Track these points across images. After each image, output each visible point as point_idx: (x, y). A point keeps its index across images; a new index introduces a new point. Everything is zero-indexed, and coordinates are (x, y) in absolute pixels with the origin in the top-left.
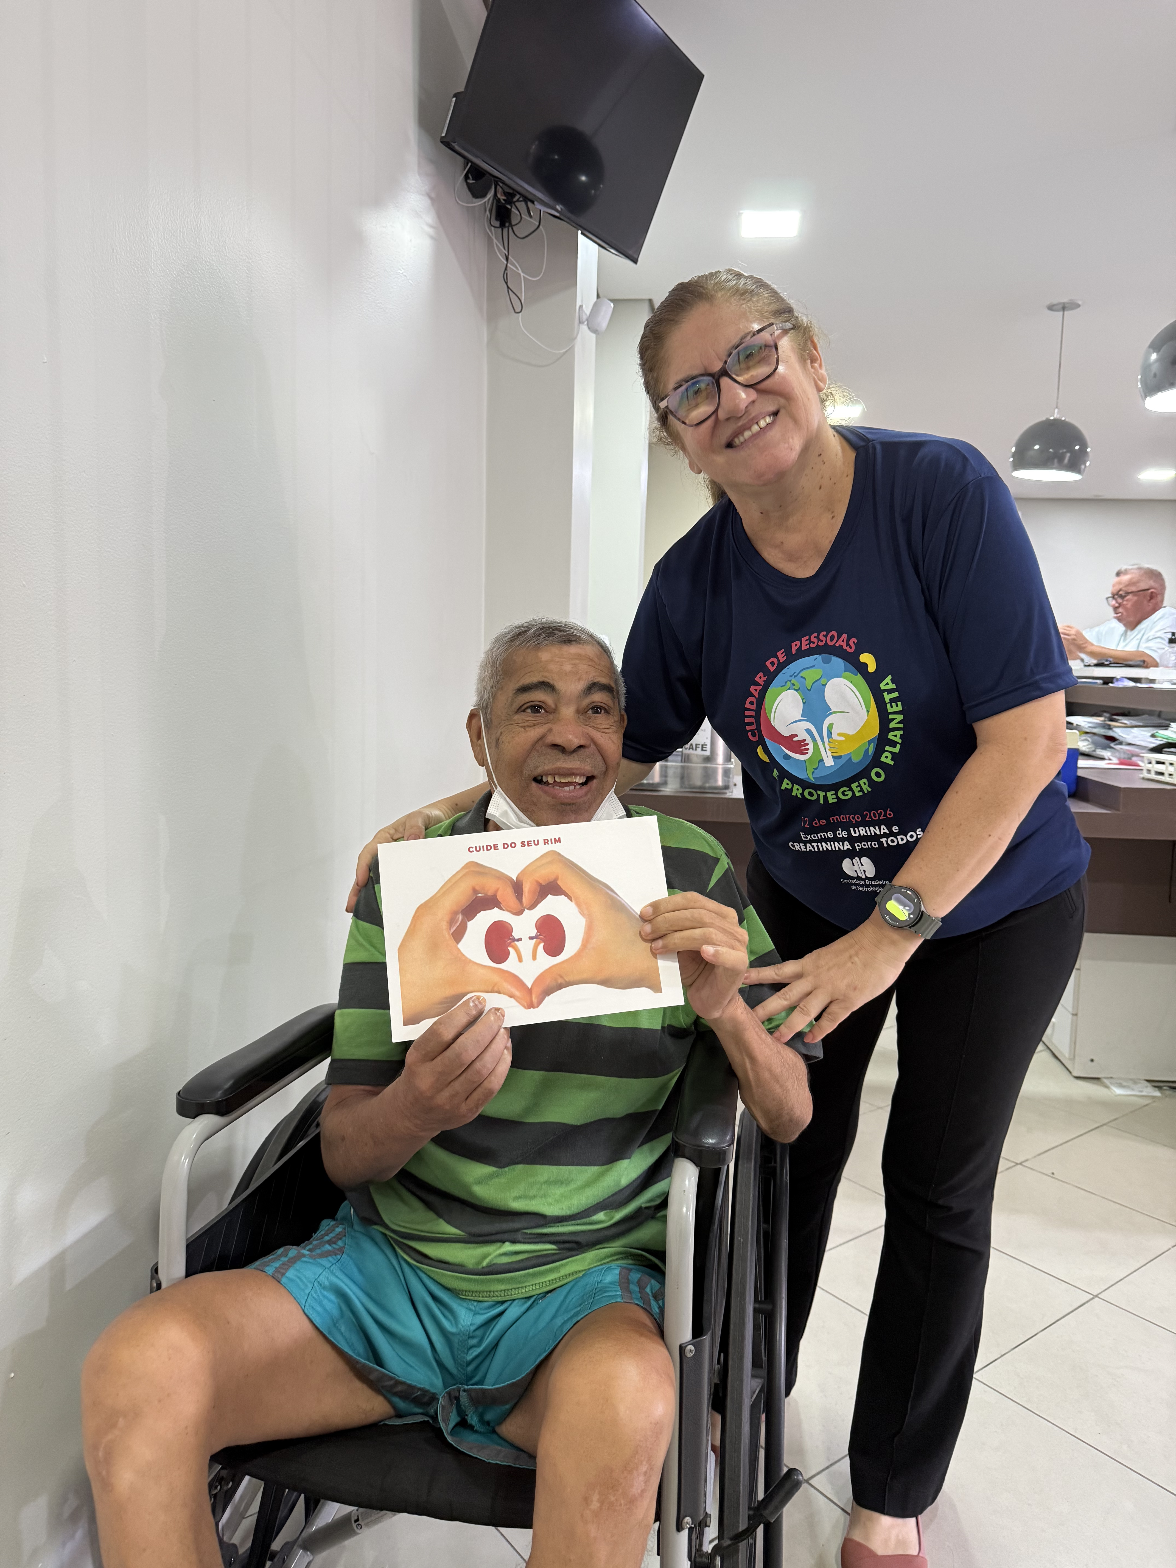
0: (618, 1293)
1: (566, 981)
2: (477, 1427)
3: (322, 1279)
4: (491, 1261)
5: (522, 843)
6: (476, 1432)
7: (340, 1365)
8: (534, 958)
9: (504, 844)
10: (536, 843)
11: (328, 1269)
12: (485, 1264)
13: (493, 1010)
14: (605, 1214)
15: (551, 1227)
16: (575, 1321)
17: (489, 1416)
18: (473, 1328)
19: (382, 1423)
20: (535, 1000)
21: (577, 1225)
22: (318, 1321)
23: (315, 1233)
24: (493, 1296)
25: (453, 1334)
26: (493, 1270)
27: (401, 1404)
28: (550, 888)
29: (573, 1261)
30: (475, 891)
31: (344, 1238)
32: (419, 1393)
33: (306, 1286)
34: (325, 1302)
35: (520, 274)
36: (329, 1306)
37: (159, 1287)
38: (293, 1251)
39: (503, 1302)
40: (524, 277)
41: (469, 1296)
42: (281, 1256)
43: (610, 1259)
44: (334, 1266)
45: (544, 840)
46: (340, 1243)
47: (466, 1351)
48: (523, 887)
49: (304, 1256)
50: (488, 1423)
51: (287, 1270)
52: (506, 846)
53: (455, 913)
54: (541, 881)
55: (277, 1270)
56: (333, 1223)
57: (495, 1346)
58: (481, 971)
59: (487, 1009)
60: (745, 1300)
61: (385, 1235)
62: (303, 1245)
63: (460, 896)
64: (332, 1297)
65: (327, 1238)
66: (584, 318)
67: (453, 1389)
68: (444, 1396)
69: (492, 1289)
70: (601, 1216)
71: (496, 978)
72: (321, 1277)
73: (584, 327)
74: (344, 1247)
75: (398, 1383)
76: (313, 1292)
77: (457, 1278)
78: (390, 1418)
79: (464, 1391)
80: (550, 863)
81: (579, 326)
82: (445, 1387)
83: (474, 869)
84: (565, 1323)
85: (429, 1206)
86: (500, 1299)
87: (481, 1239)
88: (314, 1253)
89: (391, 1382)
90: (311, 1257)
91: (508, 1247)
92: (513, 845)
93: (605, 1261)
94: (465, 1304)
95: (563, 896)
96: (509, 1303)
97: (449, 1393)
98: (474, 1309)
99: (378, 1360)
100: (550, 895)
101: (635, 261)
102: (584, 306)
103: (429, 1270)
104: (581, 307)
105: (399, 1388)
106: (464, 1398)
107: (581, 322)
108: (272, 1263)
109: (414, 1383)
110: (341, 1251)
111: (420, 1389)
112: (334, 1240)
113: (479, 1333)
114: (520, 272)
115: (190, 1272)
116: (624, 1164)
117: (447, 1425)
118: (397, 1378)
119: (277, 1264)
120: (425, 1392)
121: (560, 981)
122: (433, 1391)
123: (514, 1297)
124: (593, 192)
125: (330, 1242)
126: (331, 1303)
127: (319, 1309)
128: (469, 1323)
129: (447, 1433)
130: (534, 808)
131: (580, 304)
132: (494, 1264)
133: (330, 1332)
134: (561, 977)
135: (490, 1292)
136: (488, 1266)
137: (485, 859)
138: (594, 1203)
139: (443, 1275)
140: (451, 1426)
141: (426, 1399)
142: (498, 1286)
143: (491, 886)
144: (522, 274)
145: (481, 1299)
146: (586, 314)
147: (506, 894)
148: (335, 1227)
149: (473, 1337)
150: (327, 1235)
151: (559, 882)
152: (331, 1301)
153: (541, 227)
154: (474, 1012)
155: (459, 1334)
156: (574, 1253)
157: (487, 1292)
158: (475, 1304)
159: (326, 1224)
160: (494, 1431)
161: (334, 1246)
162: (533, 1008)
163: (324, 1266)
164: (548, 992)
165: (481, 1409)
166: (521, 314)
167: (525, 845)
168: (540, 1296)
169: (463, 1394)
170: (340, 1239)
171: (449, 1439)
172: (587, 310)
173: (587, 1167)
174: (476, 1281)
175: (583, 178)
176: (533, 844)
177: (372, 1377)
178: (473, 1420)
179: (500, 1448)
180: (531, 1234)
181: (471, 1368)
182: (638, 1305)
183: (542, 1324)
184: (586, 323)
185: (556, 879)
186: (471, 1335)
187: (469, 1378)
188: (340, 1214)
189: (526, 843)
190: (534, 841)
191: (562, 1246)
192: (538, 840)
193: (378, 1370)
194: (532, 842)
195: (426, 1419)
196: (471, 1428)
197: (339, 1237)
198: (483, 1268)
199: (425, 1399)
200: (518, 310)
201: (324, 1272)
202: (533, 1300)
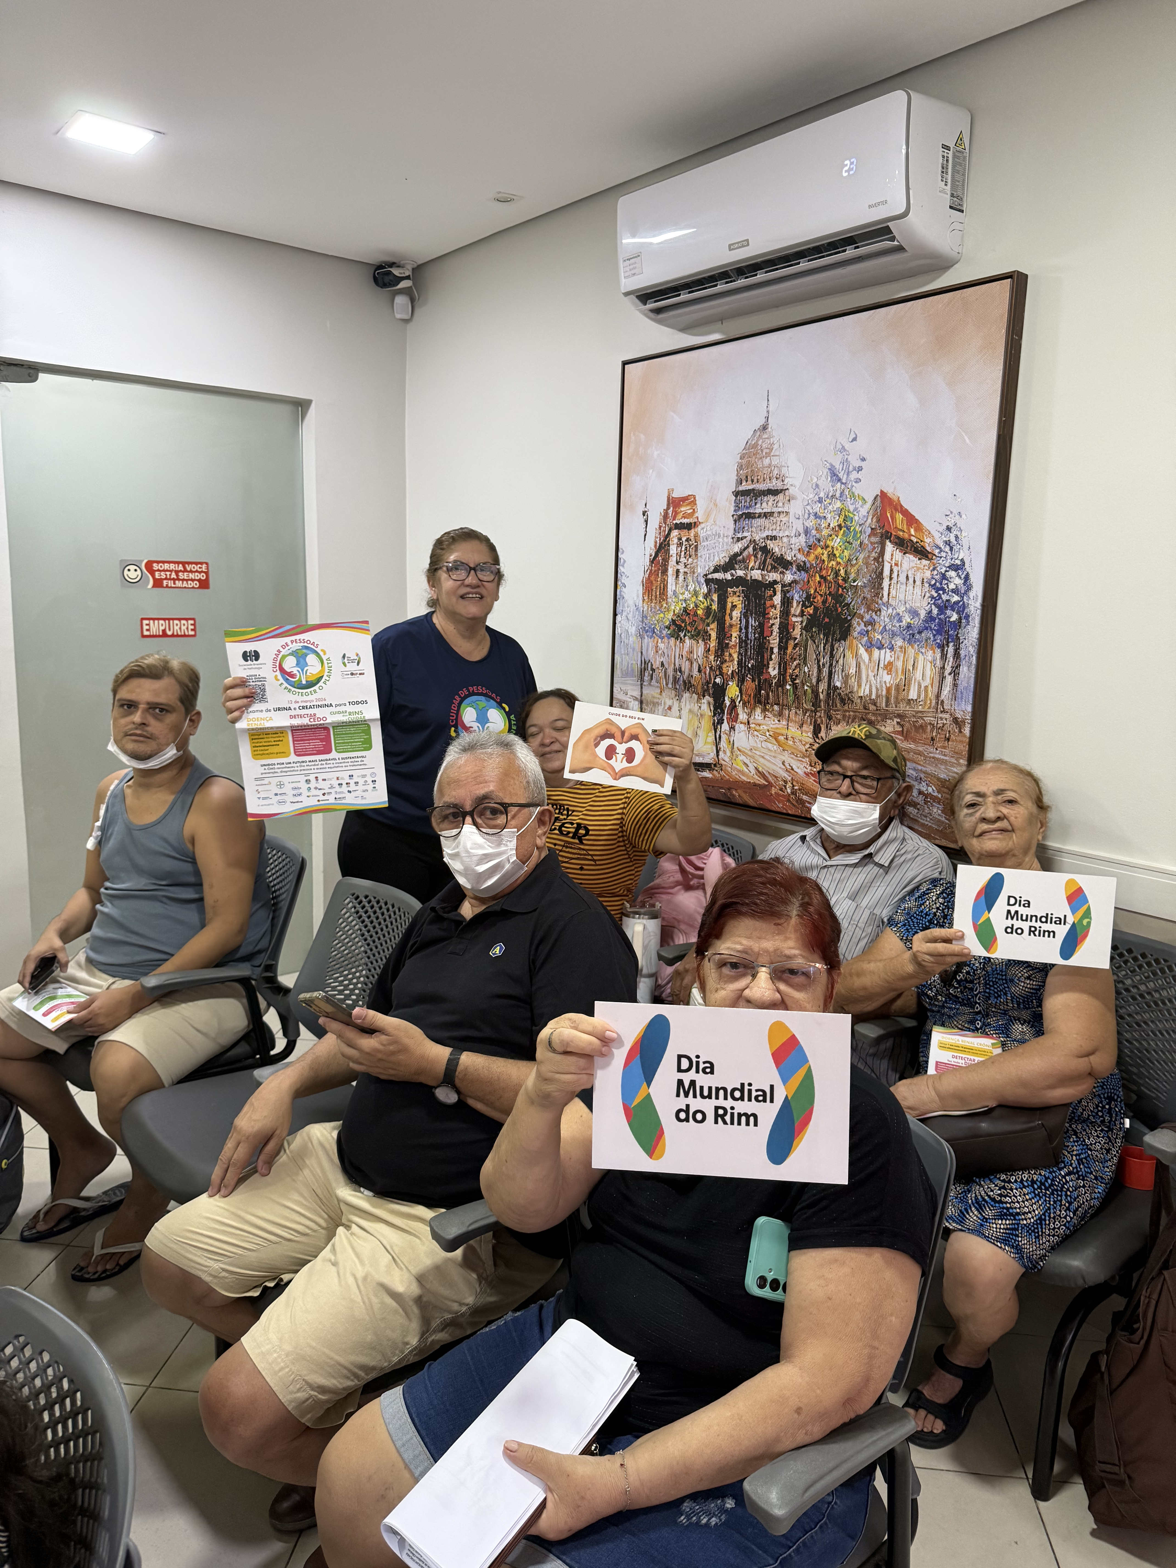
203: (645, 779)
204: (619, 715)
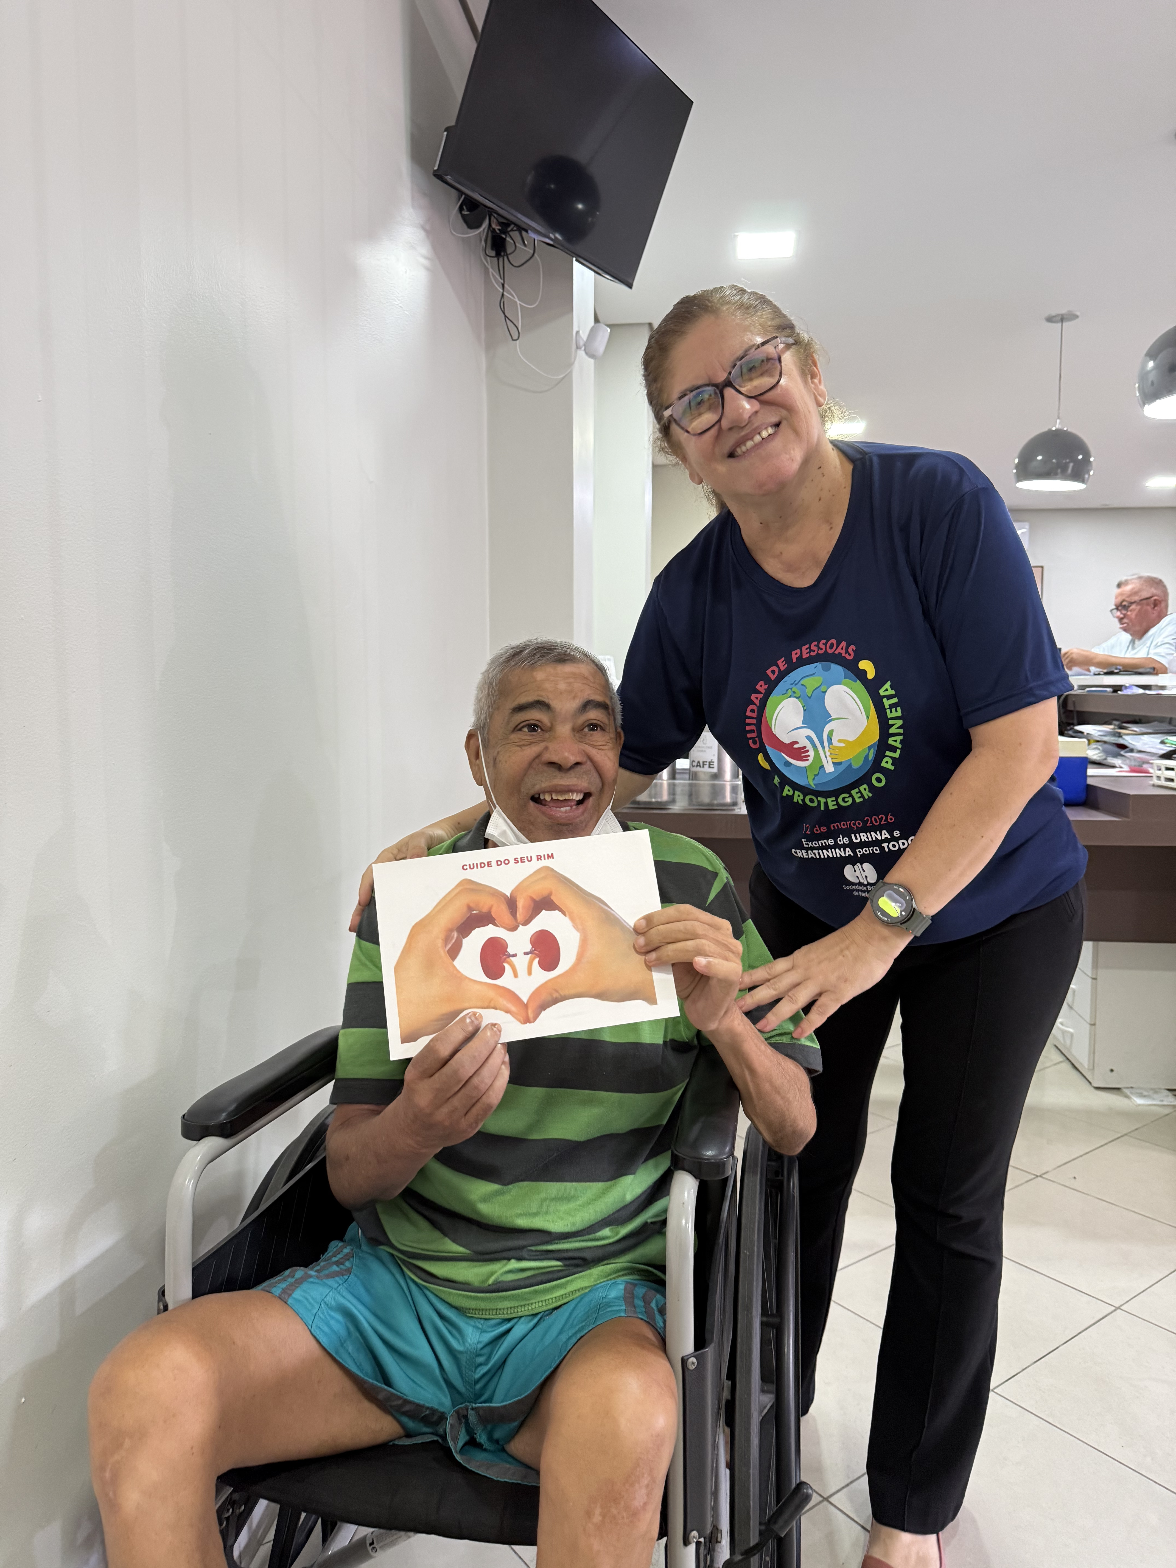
0: (622, 1308)
1: (561, 995)
2: (487, 1445)
3: (329, 1299)
4: (496, 1279)
5: (515, 859)
6: (485, 1450)
7: (348, 1385)
8: (530, 973)
9: (497, 861)
10: (529, 859)
11: (335, 1289)
12: (491, 1281)
13: (489, 1026)
14: (610, 1230)
15: (557, 1243)
16: (578, 1337)
17: (497, 1435)
18: (480, 1346)
19: (391, 1443)
20: (531, 1015)
21: (583, 1241)
22: (324, 1341)
23: (323, 1254)
24: (500, 1314)
25: (461, 1352)
26: (499, 1288)
27: (411, 1424)
28: (545, 903)
29: (580, 1277)
30: (470, 908)
31: (351, 1259)
32: (427, 1412)
33: (313, 1306)
34: (332, 1322)
35: (516, 302)
36: (336, 1326)
37: (166, 1308)
38: (300, 1272)
39: (510, 1320)
40: (520, 304)
41: (475, 1314)
42: (288, 1276)
43: (616, 1275)
44: (341, 1286)
45: (537, 856)
46: (348, 1264)
47: (473, 1369)
48: (517, 903)
49: (311, 1276)
50: (497, 1442)
51: (293, 1290)
52: (499, 863)
53: (450, 931)
54: (535, 897)
55: (284, 1291)
56: (341, 1244)
57: (503, 1363)
58: (477, 987)
59: (483, 1025)
60: (751, 1313)
61: (392, 1255)
62: (311, 1266)
63: (455, 913)
64: (339, 1317)
65: (334, 1259)
66: (581, 343)
67: (461, 1408)
68: (452, 1415)
69: (499, 1307)
70: (606, 1232)
71: (491, 994)
72: (328, 1297)
73: (581, 353)
74: (352, 1268)
75: (407, 1402)
76: (319, 1312)
77: (464, 1296)
78: (400, 1438)
79: (472, 1409)
80: (544, 878)
81: (576, 351)
82: (454, 1406)
83: (468, 886)
84: (570, 1338)
85: (434, 1224)
86: (506, 1316)
87: (487, 1257)
88: (321, 1274)
89: (400, 1402)
90: (317, 1277)
91: (514, 1264)
92: (507, 862)
93: (611, 1277)
94: (472, 1323)
95: (557, 911)
96: (515, 1320)
97: (457, 1412)
98: (481, 1327)
99: (386, 1380)
100: (544, 911)
101: (630, 286)
102: (581, 332)
103: (437, 1289)
104: (578, 332)
105: (407, 1408)
106: (472, 1418)
107: (578, 348)
108: (278, 1285)
109: (422, 1403)
110: (349, 1271)
111: (428, 1408)
112: (341, 1260)
113: (486, 1351)
114: (517, 300)
115: (197, 1293)
116: (628, 1180)
117: (456, 1444)
118: (405, 1397)
119: (284, 1285)
120: (433, 1411)
121: (555, 995)
122: (441, 1409)
123: (520, 1314)
124: (590, 219)
125: (337, 1263)
126: (338, 1323)
127: (326, 1329)
128: (476, 1342)
129: (456, 1452)
130: (531, 827)
131: (577, 329)
132: (500, 1282)
133: (337, 1353)
134: (557, 991)
135: (497, 1309)
136: (493, 1284)
137: (479, 876)
138: (599, 1219)
139: (450, 1293)
140: (461, 1444)
141: (435, 1418)
142: (505, 1304)
143: (485, 903)
144: (518, 302)
145: (488, 1317)
146: (583, 340)
147: (501, 911)
148: (342, 1248)
149: (480, 1355)
150: (335, 1256)
151: (553, 898)
152: (337, 1321)
153: (536, 255)
154: (470, 1029)
155: (466, 1352)
156: (580, 1269)
157: (493, 1309)
158: (482, 1322)
159: (334, 1245)
160: (503, 1450)
161: (342, 1266)
162: (530, 1023)
163: (330, 1287)
164: (544, 1007)
165: (489, 1427)
166: (518, 341)
167: (518, 862)
168: (547, 1313)
169: (470, 1412)
170: (348, 1260)
171: (458, 1457)
172: (584, 335)
173: (591, 1184)
174: (482, 1299)
175: (580, 206)
176: (526, 860)
177: (381, 1396)
178: (482, 1438)
179: (508, 1466)
180: (536, 1251)
181: (478, 1386)
182: (642, 1319)
183: (548, 1340)
184: (583, 348)
185: (550, 894)
186: (479, 1352)
187: (477, 1396)
188: (348, 1235)
189: (519, 860)
190: (527, 857)
191: (567, 1262)
192: (531, 857)
193: (386, 1390)
194: (526, 859)
195: (435, 1438)
196: (479, 1446)
197: (347, 1257)
198: (489, 1285)
199: (432, 1418)
200: (515, 337)
201: (331, 1293)
202: (540, 1317)
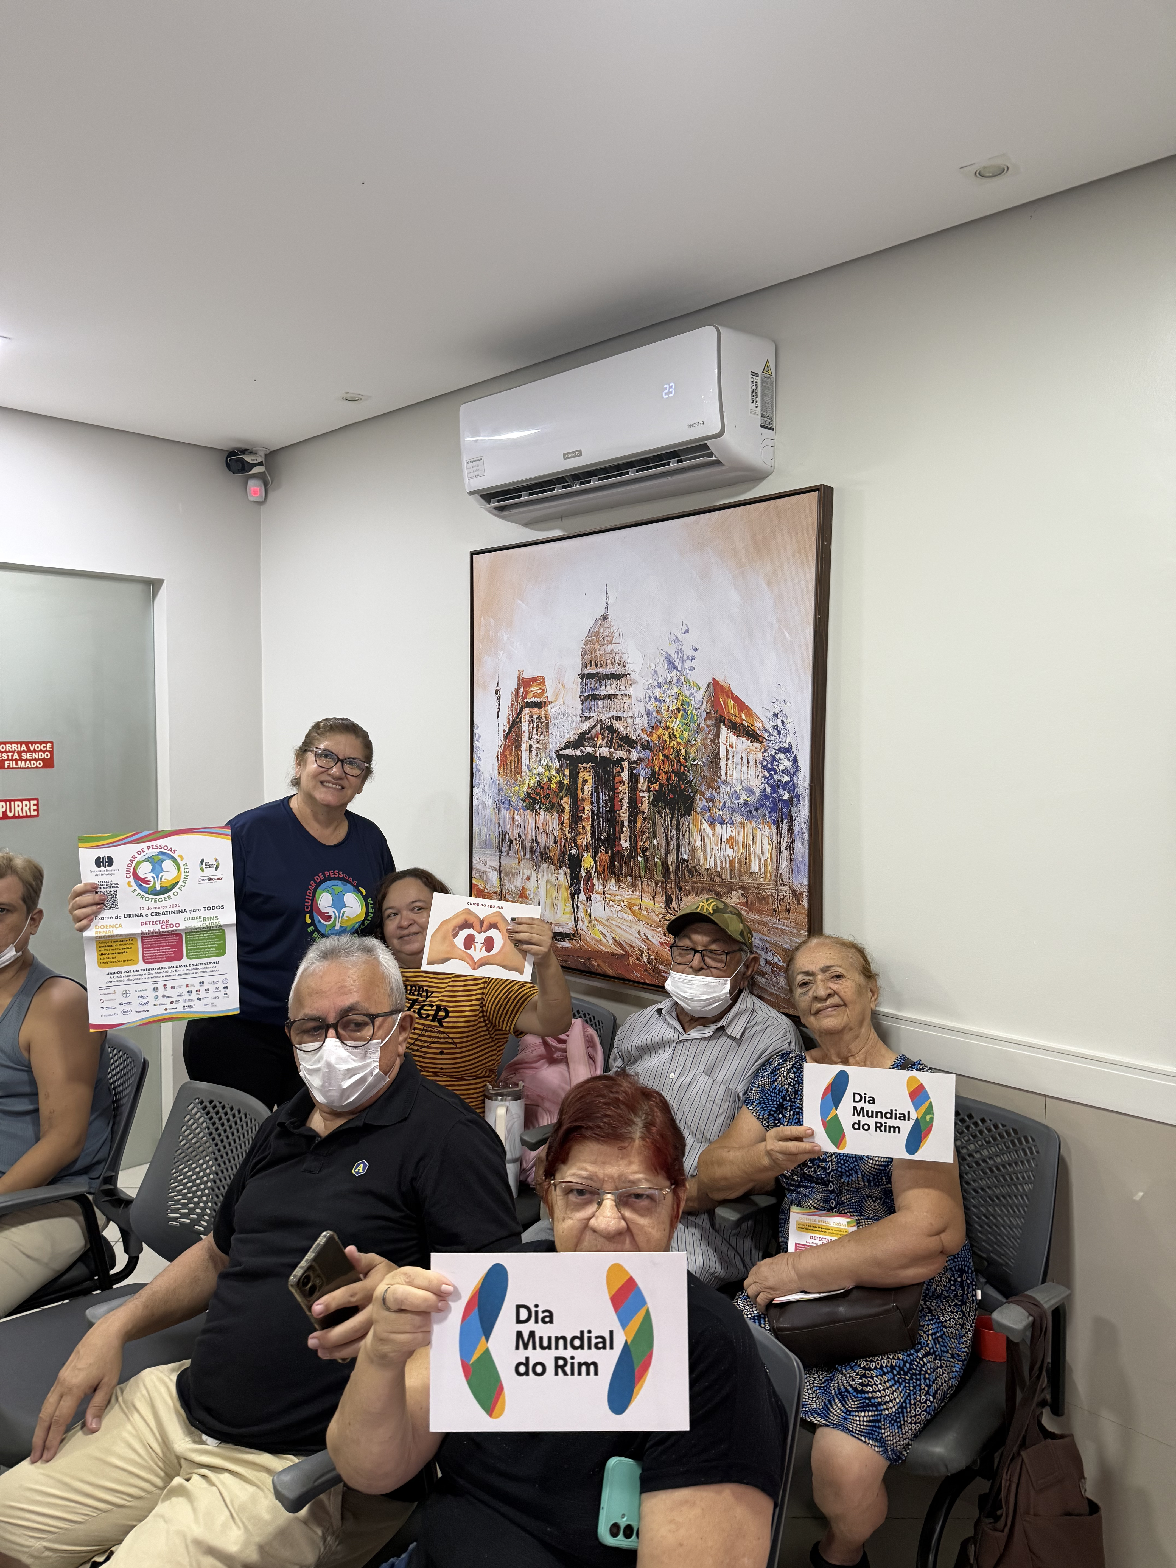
203: (504, 967)
204: (478, 905)
